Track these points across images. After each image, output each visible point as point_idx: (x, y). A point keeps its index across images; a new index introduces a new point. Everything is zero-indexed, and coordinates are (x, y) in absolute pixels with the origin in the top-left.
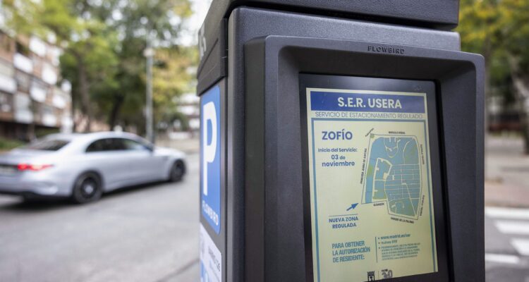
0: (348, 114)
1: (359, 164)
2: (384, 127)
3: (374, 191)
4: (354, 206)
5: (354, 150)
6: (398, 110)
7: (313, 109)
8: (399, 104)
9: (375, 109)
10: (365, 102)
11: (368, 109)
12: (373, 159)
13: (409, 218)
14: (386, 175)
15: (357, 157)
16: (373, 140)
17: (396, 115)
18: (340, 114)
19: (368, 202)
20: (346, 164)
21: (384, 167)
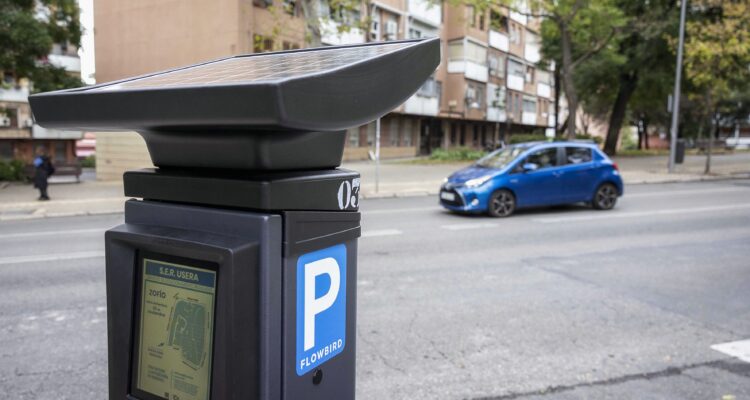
0: (165, 280)
1: (167, 317)
2: (185, 294)
3: (174, 338)
4: (162, 344)
5: (166, 306)
6: (195, 282)
7: (147, 273)
8: (196, 278)
9: (181, 279)
10: (175, 273)
11: (176, 278)
12: (176, 316)
13: (194, 366)
14: (183, 329)
15: (167, 311)
16: (177, 302)
17: (193, 286)
18: (160, 279)
19: (170, 344)
20: (160, 314)
21: (182, 323)
